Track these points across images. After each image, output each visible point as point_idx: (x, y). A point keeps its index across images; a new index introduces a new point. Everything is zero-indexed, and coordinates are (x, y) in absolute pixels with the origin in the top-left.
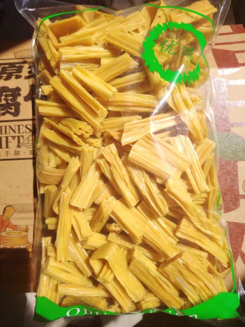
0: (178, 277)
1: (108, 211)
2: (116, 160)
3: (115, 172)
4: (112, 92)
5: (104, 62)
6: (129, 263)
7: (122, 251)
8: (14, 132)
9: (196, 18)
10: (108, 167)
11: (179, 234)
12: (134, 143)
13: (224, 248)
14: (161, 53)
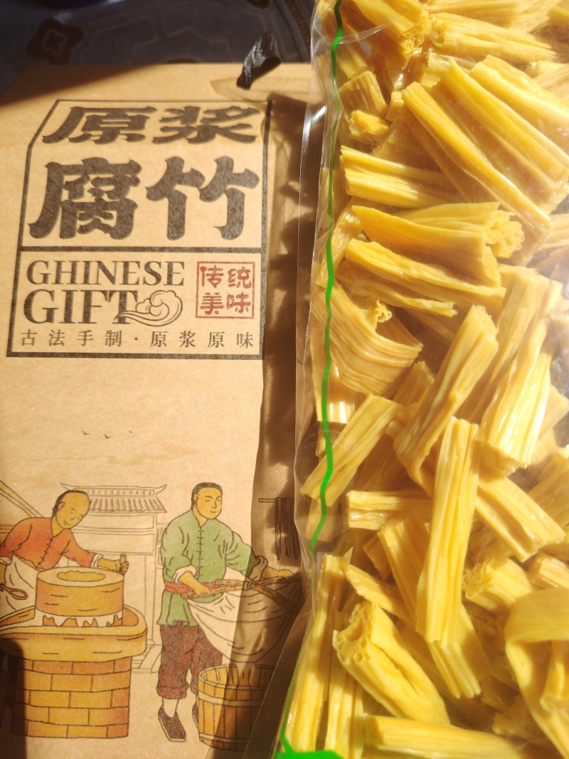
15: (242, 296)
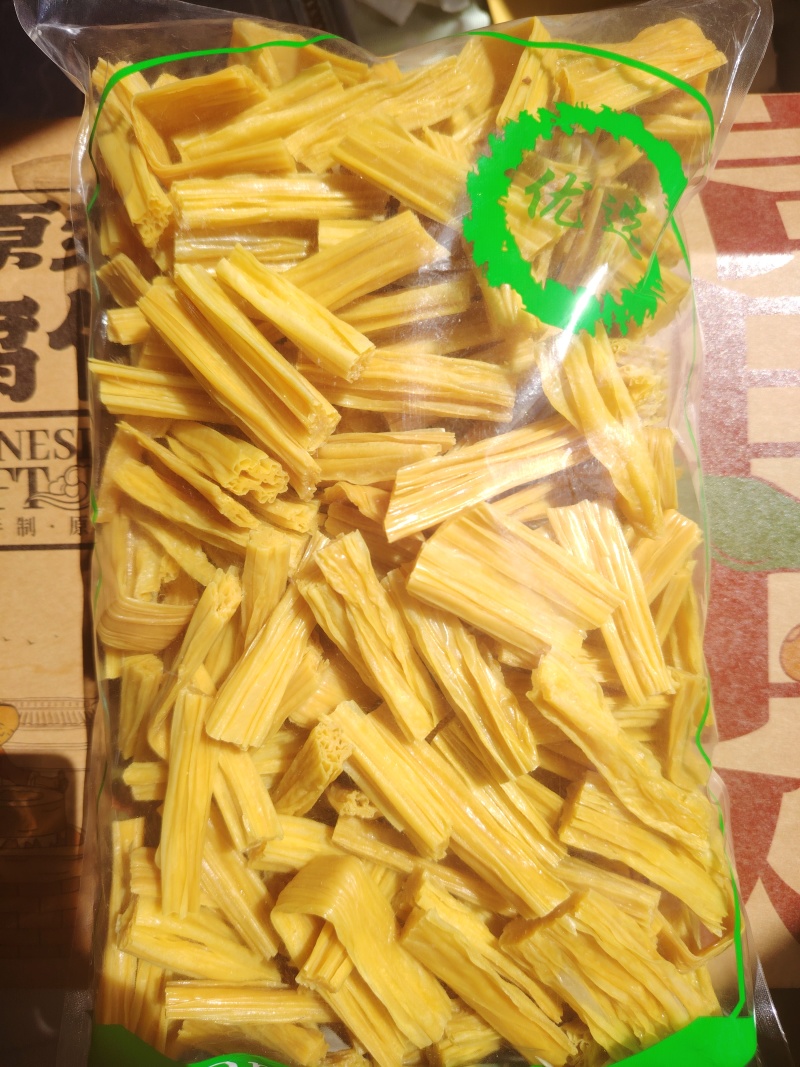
0: (562, 972)
1: (333, 760)
2: (365, 588)
3: (362, 630)
4: (356, 352)
5: (330, 235)
6: (400, 924)
7: (378, 878)
8: (16, 453)
9: (654, 88)
10: (338, 610)
11: (569, 837)
12: (428, 533)
13: (714, 870)
14: (528, 217)
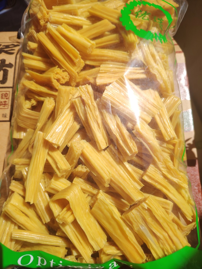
0: (142, 225)
1: (79, 150)
3: (89, 112)
4: (91, 44)
6: (91, 208)
7: (86, 197)
13: (189, 202)
15: (5, 102)
